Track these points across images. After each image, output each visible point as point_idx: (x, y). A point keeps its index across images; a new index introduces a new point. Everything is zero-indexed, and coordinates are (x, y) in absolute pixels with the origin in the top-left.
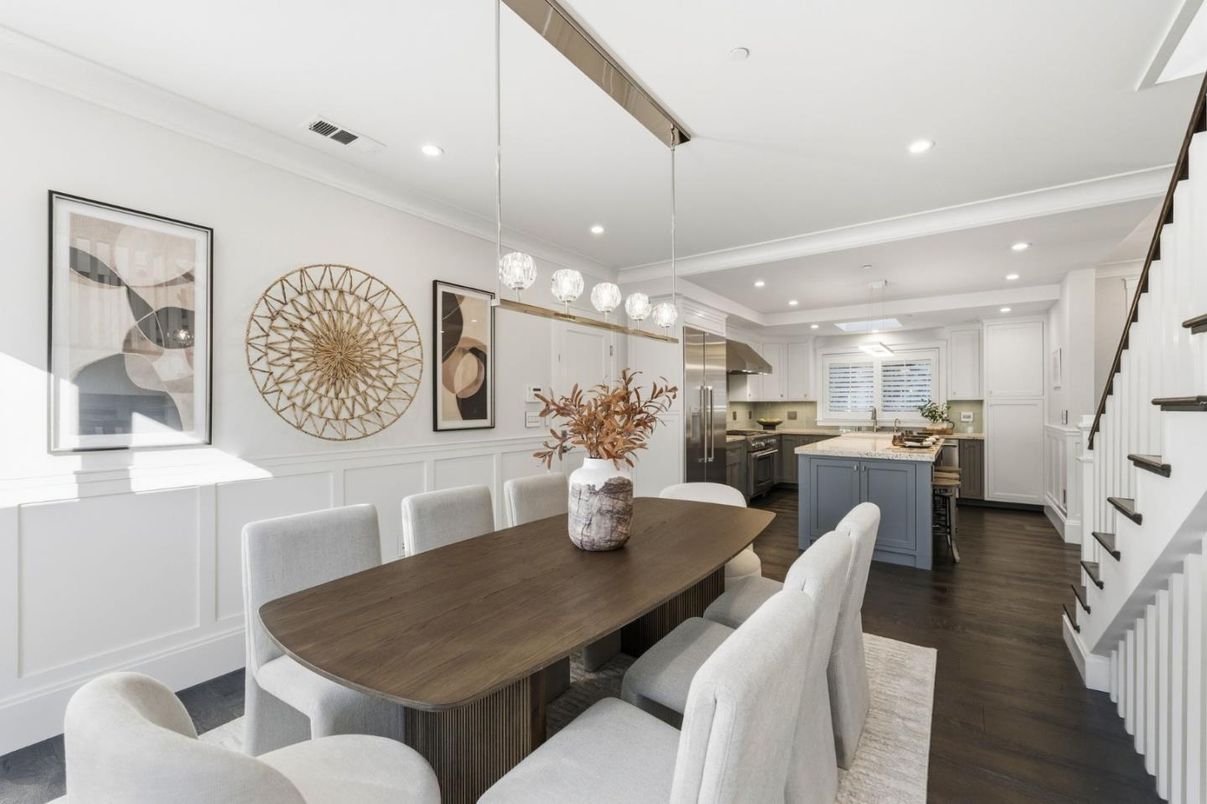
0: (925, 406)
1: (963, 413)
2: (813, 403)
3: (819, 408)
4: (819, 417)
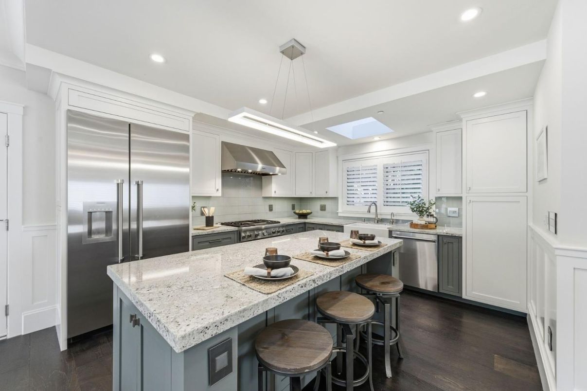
0: (414, 202)
1: (449, 209)
2: (335, 199)
3: (340, 201)
4: (340, 210)
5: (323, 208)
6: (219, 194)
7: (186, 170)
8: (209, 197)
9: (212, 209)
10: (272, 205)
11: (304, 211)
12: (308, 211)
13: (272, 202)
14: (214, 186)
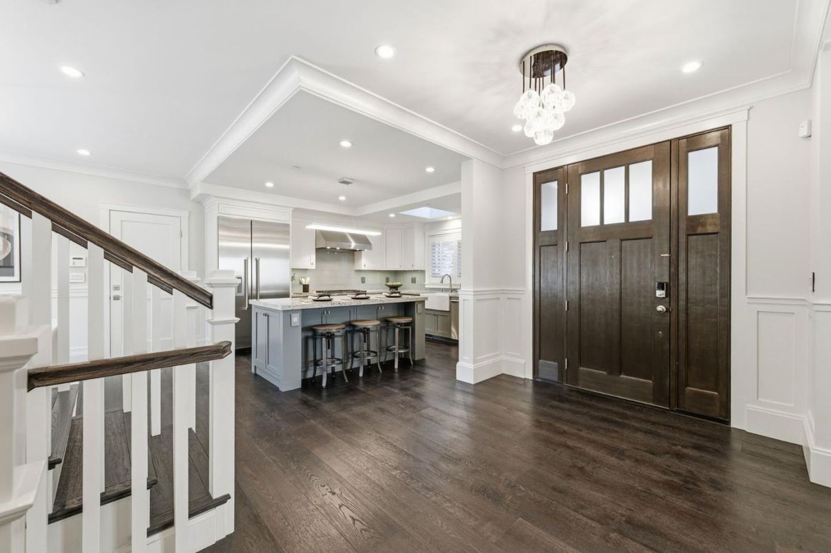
2: (423, 272)
3: (427, 274)
4: (427, 282)
5: (414, 281)
6: (314, 267)
7: (287, 247)
8: (306, 270)
9: (308, 279)
10: (364, 278)
11: (395, 284)
12: (399, 283)
13: (363, 275)
14: (309, 260)
